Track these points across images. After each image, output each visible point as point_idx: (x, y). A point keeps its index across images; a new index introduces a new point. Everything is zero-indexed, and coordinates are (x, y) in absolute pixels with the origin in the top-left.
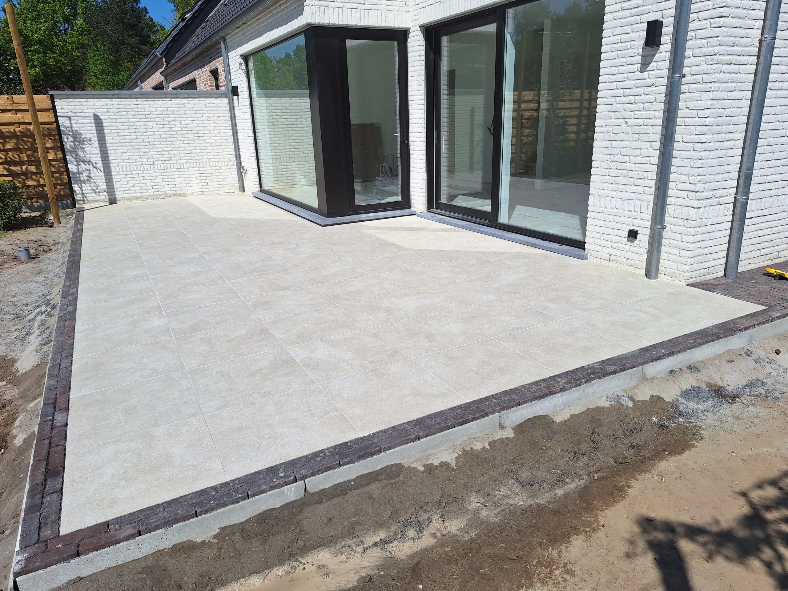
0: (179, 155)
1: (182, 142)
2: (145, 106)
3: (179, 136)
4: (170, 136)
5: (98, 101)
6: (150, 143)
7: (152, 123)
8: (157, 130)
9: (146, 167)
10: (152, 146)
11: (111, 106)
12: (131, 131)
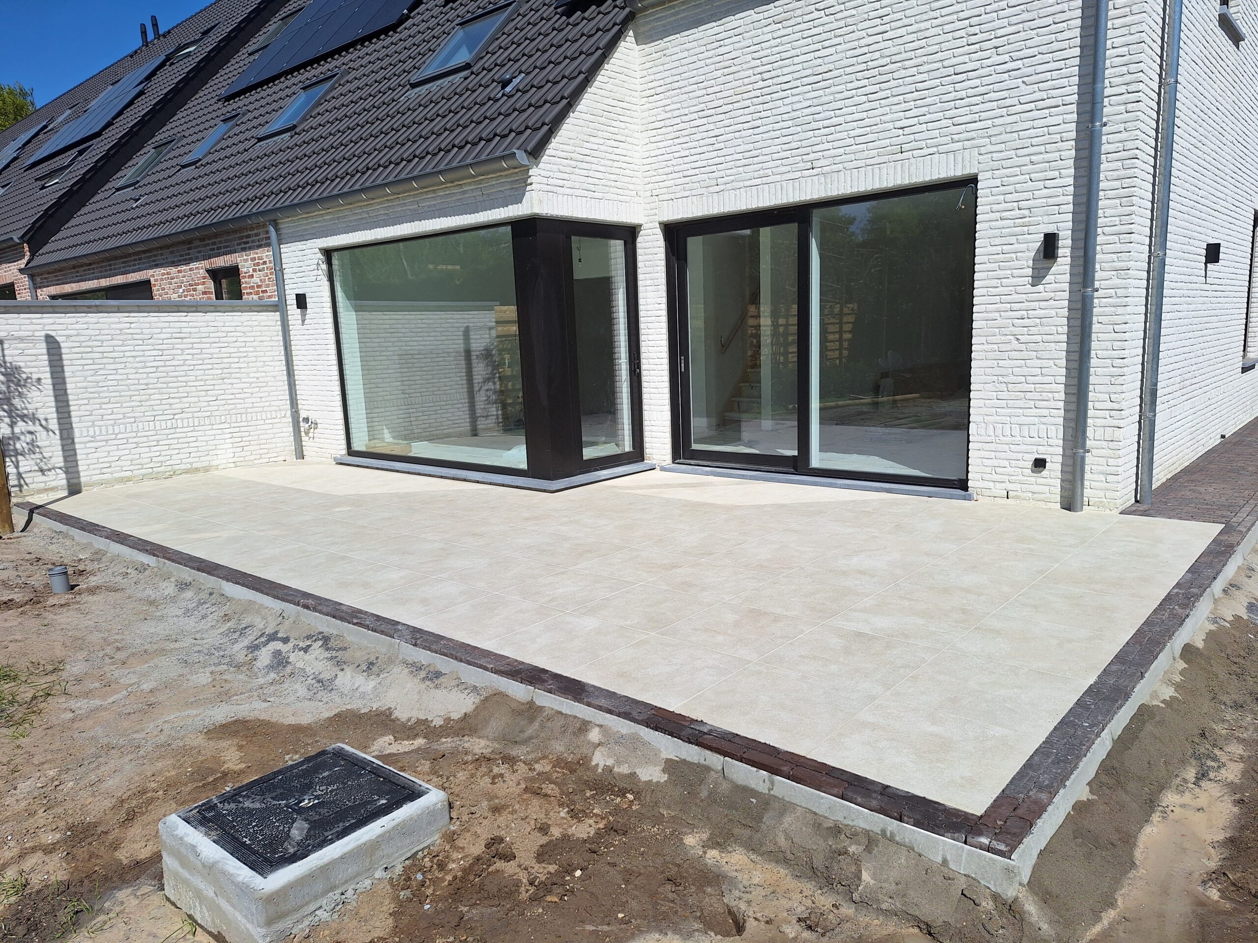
0: (198, 404)
1: (202, 383)
2: (143, 326)
3: (199, 373)
4: (183, 373)
5: (60, 318)
6: (150, 386)
7: (155, 353)
8: (162, 363)
9: (141, 427)
10: (153, 391)
11: (85, 326)
12: (118, 366)
